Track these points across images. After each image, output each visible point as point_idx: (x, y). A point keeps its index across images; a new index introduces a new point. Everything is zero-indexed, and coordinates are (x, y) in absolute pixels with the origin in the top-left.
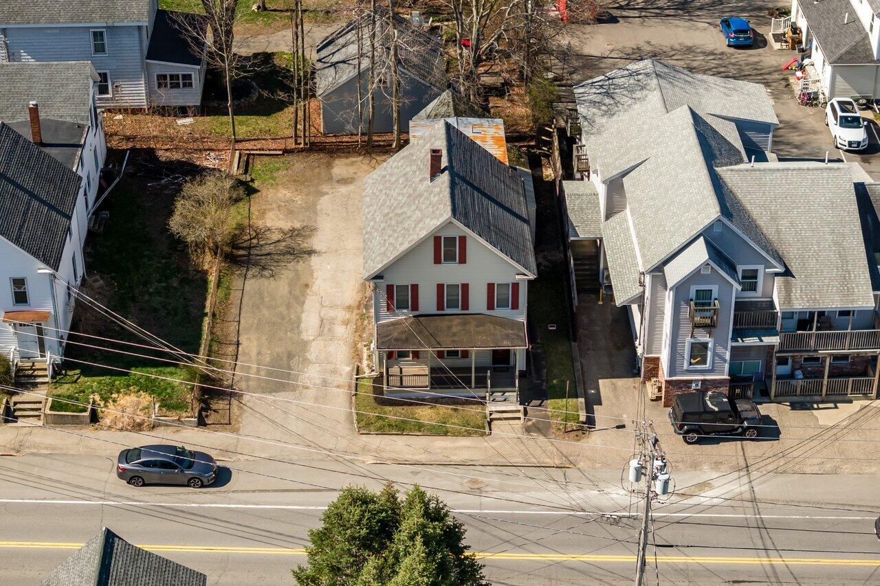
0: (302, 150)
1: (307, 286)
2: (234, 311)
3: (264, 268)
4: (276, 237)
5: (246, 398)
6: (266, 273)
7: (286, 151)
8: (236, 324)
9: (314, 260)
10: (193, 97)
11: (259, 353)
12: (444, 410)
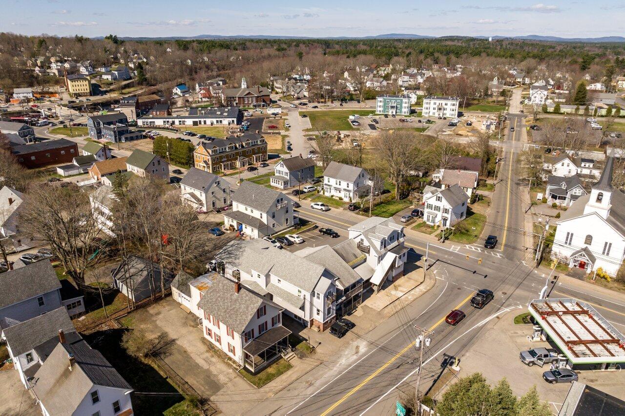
0: (134, 310)
1: (185, 351)
2: (172, 372)
3: (165, 353)
4: (157, 341)
5: (212, 398)
6: (167, 354)
7: (129, 313)
8: (178, 376)
9: (178, 342)
10: (82, 308)
11: (197, 382)
12: (274, 366)
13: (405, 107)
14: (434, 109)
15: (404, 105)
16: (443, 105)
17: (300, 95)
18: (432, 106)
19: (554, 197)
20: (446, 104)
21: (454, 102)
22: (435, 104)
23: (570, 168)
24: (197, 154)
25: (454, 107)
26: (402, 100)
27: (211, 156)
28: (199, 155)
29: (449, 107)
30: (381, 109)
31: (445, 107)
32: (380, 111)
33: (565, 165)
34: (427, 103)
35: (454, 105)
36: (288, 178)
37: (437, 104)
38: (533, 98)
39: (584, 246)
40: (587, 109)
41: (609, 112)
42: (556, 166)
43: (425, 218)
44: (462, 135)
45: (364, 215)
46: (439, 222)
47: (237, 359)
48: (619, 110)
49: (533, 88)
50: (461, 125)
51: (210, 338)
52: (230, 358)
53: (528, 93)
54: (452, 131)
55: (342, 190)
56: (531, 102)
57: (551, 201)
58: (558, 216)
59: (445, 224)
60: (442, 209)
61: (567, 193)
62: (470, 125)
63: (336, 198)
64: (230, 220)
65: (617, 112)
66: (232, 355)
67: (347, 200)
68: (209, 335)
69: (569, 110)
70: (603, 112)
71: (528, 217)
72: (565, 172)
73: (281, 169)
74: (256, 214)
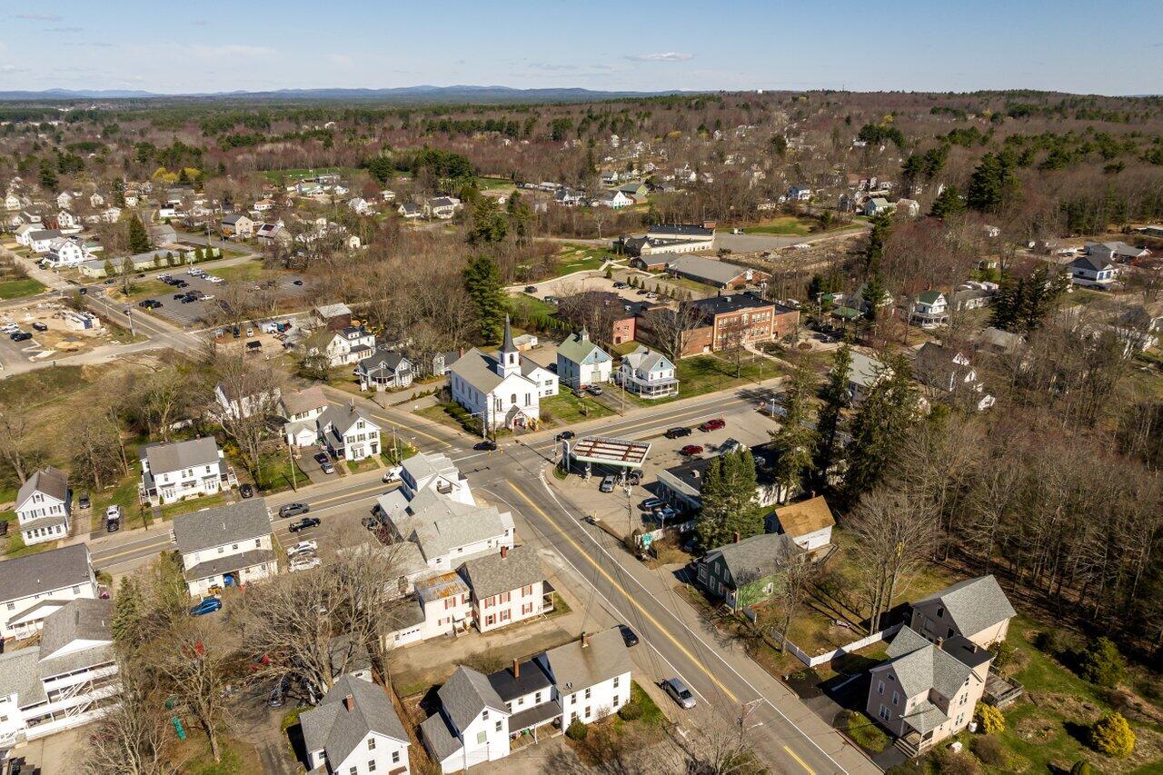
19: (382, 381)
33: (338, 343)
36: (64, 513)
38: (60, 254)
39: (512, 405)
40: (169, 257)
41: (199, 254)
42: (330, 347)
43: (349, 456)
44: (76, 350)
45: (277, 492)
46: (368, 451)
47: (534, 613)
48: (209, 249)
49: (35, 236)
50: (34, 332)
51: (492, 627)
52: (525, 621)
53: (16, 245)
54: (43, 347)
55: (200, 482)
56: (61, 263)
57: (380, 388)
58: (414, 398)
59: (375, 451)
60: (367, 436)
61: (393, 371)
62: (46, 329)
63: (193, 497)
64: (207, 584)
65: (210, 252)
66: (528, 615)
67: (215, 491)
68: (491, 622)
69: (146, 265)
70: (191, 256)
71: (394, 410)
72: (341, 351)
73: (39, 505)
74: (247, 546)
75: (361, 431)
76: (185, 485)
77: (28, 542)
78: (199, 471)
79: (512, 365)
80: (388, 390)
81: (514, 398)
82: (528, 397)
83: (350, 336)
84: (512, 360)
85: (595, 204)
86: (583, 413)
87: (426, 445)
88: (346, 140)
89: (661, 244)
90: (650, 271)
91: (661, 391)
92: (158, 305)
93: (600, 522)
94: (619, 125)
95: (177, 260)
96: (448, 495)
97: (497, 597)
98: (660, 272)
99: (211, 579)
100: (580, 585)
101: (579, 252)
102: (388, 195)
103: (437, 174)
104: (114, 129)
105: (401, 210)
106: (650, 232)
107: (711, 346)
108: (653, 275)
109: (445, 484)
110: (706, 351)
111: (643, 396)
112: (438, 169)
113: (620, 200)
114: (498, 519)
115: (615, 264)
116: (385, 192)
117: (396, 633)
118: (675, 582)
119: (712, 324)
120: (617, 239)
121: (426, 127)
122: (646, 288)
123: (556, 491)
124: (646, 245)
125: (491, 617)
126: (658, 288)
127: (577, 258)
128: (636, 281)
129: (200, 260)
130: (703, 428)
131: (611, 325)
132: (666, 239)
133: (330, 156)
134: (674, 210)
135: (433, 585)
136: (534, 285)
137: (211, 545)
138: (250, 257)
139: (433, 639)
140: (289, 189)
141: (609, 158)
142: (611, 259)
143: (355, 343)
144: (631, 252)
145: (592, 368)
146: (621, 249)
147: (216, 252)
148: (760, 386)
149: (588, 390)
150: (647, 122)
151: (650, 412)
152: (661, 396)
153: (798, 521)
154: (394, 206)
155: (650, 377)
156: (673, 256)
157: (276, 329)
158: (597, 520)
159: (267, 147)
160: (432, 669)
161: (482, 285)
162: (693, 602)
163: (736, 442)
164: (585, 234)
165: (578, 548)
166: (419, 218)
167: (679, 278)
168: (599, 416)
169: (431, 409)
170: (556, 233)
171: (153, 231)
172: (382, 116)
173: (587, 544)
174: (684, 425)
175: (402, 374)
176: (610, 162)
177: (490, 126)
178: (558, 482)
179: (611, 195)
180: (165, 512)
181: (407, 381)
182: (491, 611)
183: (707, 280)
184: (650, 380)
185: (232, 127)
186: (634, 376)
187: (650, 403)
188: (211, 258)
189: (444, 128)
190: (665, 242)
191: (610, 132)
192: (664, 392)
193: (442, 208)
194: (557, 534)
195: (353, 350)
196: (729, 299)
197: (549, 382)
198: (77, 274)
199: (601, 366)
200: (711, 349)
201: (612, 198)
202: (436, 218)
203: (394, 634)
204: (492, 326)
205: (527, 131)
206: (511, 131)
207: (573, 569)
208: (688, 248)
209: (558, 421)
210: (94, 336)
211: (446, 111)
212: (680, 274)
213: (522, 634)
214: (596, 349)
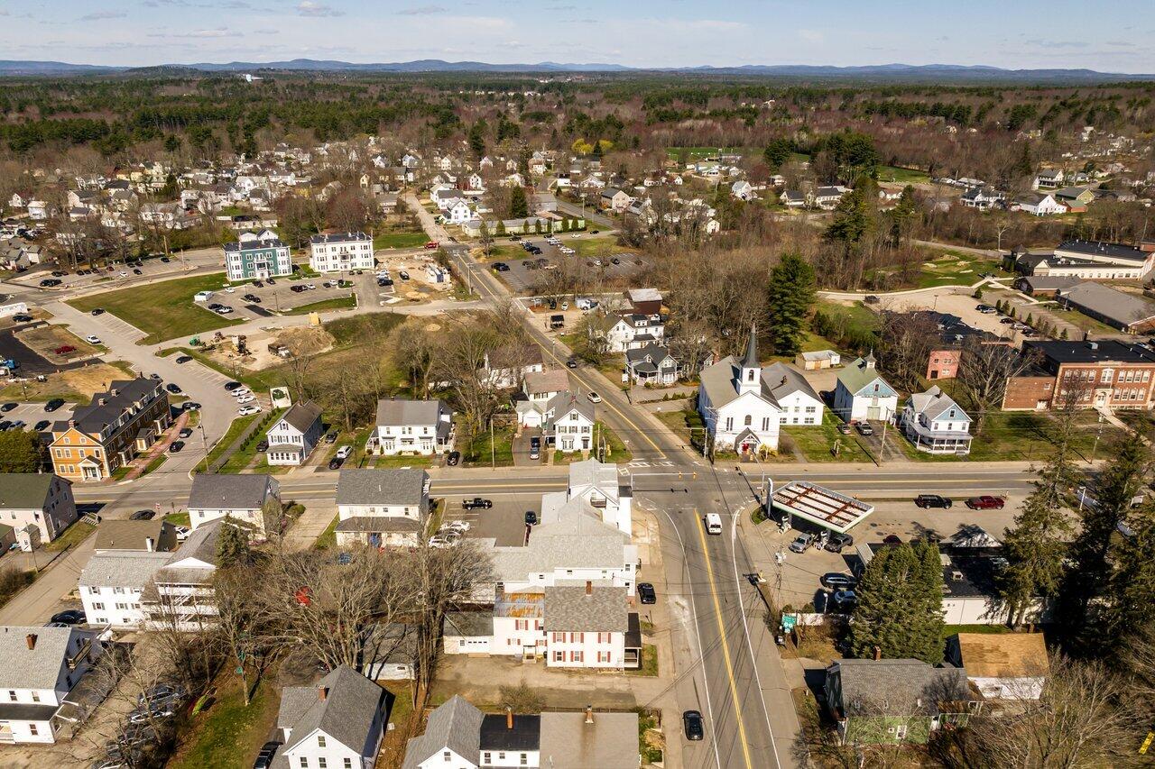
13: (283, 263)
14: (335, 258)
15: (279, 259)
16: (348, 249)
17: (23, 264)
18: (330, 254)
19: (643, 375)
20: (353, 248)
21: (366, 243)
22: (334, 249)
23: (626, 331)
24: (57, 449)
25: (367, 252)
26: (274, 251)
27: (102, 444)
28: (68, 449)
29: (358, 252)
30: (240, 272)
31: (352, 252)
32: (239, 276)
33: (621, 329)
34: (321, 251)
35: (366, 248)
36: (302, 444)
37: (338, 250)
38: (453, 213)
39: (744, 427)
40: (538, 224)
41: (565, 224)
42: (611, 332)
43: (559, 445)
44: (418, 300)
45: (478, 466)
46: (578, 445)
47: (612, 664)
48: (576, 220)
49: (442, 195)
50: (397, 280)
51: (560, 664)
52: (600, 669)
53: (429, 201)
54: (396, 295)
55: (417, 440)
56: (452, 220)
57: (640, 382)
58: (666, 399)
59: (586, 447)
60: (579, 429)
61: (657, 367)
62: (408, 278)
63: (409, 454)
64: (351, 536)
65: (575, 223)
66: (604, 664)
67: (428, 452)
68: (559, 659)
69: (516, 229)
70: (559, 225)
71: (639, 408)
72: (622, 337)
73: (284, 433)
74: (396, 511)
75: (574, 423)
76: (404, 441)
77: (271, 462)
78: (417, 431)
79: (751, 382)
80: (647, 386)
81: (748, 419)
82: (766, 423)
83: (637, 324)
84: (751, 377)
85: (1014, 208)
86: (833, 453)
87: (643, 451)
88: (769, 120)
89: (1067, 265)
90: (1036, 297)
91: (945, 445)
92: (506, 268)
93: (764, 585)
94: (1099, 116)
95: (544, 229)
96: (602, 509)
97: (568, 635)
98: (1049, 299)
99: (357, 534)
100: (689, 650)
101: (962, 263)
102: (778, 180)
103: (836, 160)
104: (570, 100)
105: (784, 197)
106: (1058, 248)
107: (1049, 401)
108: (1036, 302)
109: (599, 497)
110: (1041, 406)
111: (920, 448)
112: (838, 155)
113: (1049, 205)
114: (621, 549)
115: (995, 282)
116: (777, 177)
117: (461, 638)
118: (800, 682)
119: (1055, 374)
120: (1008, 253)
121: (866, 109)
122: (1017, 316)
123: (741, 536)
124: (1043, 264)
125: (559, 653)
126: (1030, 319)
127: (955, 270)
128: (1006, 306)
129: (565, 230)
130: (972, 503)
131: (927, 355)
132: (1075, 260)
133: (746, 136)
134: (1113, 223)
135: (513, 600)
136: (878, 295)
137: (363, 502)
138: (611, 232)
139: (500, 656)
140: (688, 167)
141: (1068, 155)
142: (994, 276)
143: (641, 332)
144: (1020, 271)
145: (869, 401)
146: (1010, 265)
147: (581, 224)
148: (1090, 466)
149: (858, 427)
150: (1140, 113)
151: (918, 468)
152: (944, 452)
153: (989, 656)
154: (779, 191)
155: (933, 426)
156: (1074, 280)
157: (589, 306)
158: (762, 581)
159: (688, 123)
160: (478, 687)
161: (787, 288)
162: (802, 714)
163: (982, 532)
164: (981, 242)
165: (717, 607)
166: (799, 207)
167: (1069, 310)
168: (851, 460)
169: (673, 414)
170: (947, 238)
171: (533, 198)
172: (825, 96)
173: (730, 606)
174: (944, 494)
175: (665, 371)
176: (1068, 159)
177: (936, 111)
178: (749, 525)
179: (1037, 198)
180: (381, 460)
181: (670, 379)
182: (559, 647)
183: (1105, 317)
184: (932, 429)
185: (671, 101)
186: (916, 420)
187: (924, 457)
188: (576, 229)
189: (884, 111)
190: (1073, 263)
191: (1084, 122)
192: (947, 448)
193: (826, 198)
194: (706, 584)
195: (637, 338)
196: (1095, 346)
197: (811, 409)
198: (460, 232)
199: (883, 402)
200: (1049, 405)
201: (1036, 203)
202: (819, 208)
203: (459, 639)
204: (789, 336)
205: (979, 117)
206: (959, 117)
207: (695, 629)
208: (1104, 273)
209: (799, 456)
210: (439, 289)
211: (898, 93)
212: (1073, 305)
213: (588, 683)
214: (879, 381)
